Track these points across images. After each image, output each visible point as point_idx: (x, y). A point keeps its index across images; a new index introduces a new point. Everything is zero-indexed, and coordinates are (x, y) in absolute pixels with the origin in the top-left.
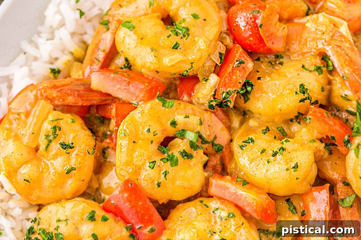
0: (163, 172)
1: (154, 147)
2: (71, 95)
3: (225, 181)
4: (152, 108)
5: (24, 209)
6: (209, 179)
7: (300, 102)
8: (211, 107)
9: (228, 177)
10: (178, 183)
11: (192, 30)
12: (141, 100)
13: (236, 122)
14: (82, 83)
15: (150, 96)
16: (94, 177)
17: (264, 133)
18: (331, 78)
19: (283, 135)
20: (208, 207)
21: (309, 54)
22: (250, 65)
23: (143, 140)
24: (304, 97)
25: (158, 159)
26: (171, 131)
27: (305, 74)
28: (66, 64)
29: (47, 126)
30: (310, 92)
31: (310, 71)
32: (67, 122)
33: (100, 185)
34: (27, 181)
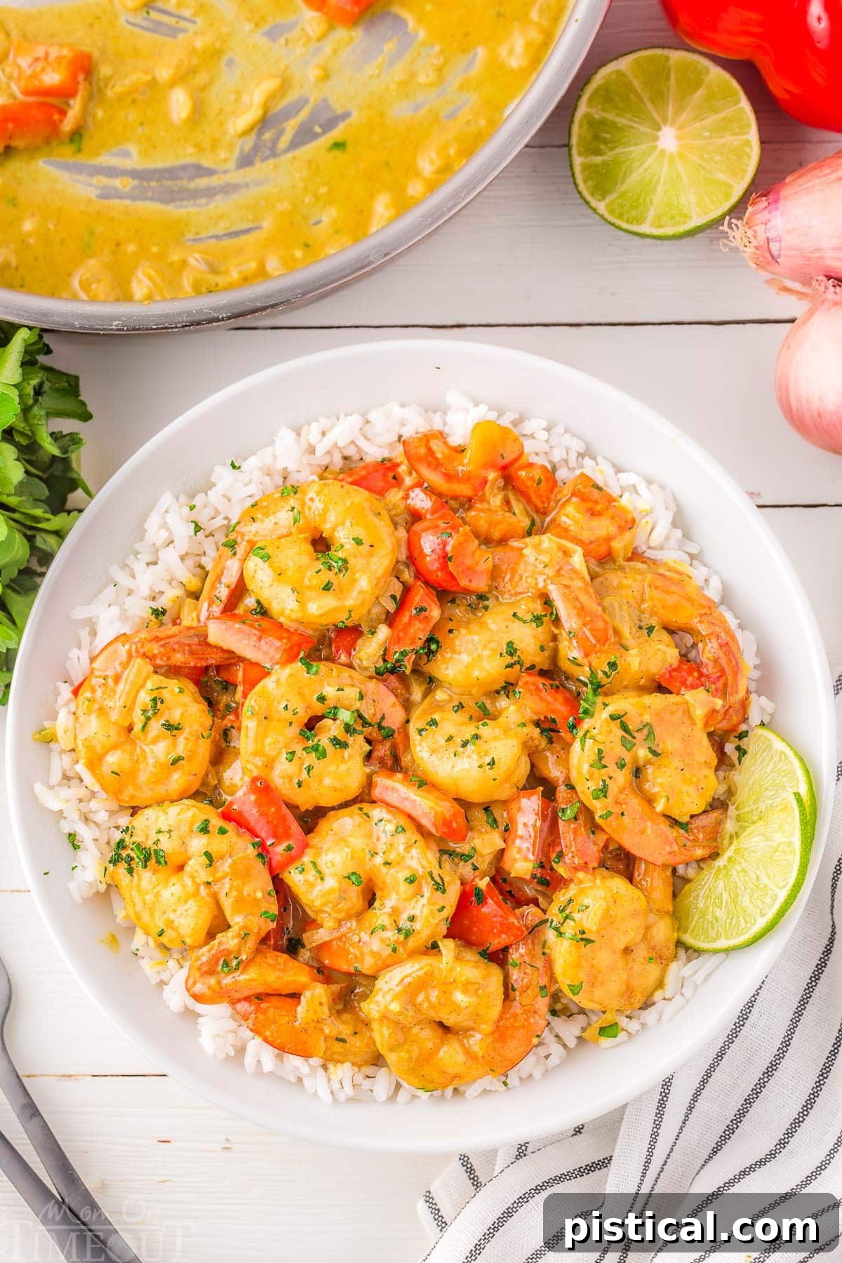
0: (305, 766)
1: (294, 730)
2: (179, 652)
3: (394, 781)
4: (291, 675)
5: (112, 813)
6: (371, 776)
7: (507, 667)
8: (378, 673)
9: (399, 776)
10: (327, 781)
11: (352, 562)
12: (277, 663)
13: (417, 693)
14: (196, 633)
15: (290, 656)
16: (212, 770)
17: (456, 712)
18: (556, 631)
19: (485, 715)
20: (369, 817)
21: (525, 595)
22: (435, 613)
23: (279, 720)
24: (513, 661)
25: (298, 748)
26: (319, 709)
27: (517, 625)
28: (174, 601)
29: (144, 697)
30: (522, 653)
31: (525, 622)
32: (173, 691)
33: (220, 781)
34: (116, 774)
